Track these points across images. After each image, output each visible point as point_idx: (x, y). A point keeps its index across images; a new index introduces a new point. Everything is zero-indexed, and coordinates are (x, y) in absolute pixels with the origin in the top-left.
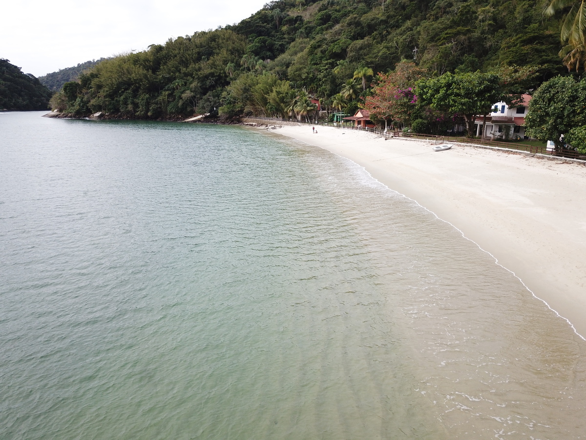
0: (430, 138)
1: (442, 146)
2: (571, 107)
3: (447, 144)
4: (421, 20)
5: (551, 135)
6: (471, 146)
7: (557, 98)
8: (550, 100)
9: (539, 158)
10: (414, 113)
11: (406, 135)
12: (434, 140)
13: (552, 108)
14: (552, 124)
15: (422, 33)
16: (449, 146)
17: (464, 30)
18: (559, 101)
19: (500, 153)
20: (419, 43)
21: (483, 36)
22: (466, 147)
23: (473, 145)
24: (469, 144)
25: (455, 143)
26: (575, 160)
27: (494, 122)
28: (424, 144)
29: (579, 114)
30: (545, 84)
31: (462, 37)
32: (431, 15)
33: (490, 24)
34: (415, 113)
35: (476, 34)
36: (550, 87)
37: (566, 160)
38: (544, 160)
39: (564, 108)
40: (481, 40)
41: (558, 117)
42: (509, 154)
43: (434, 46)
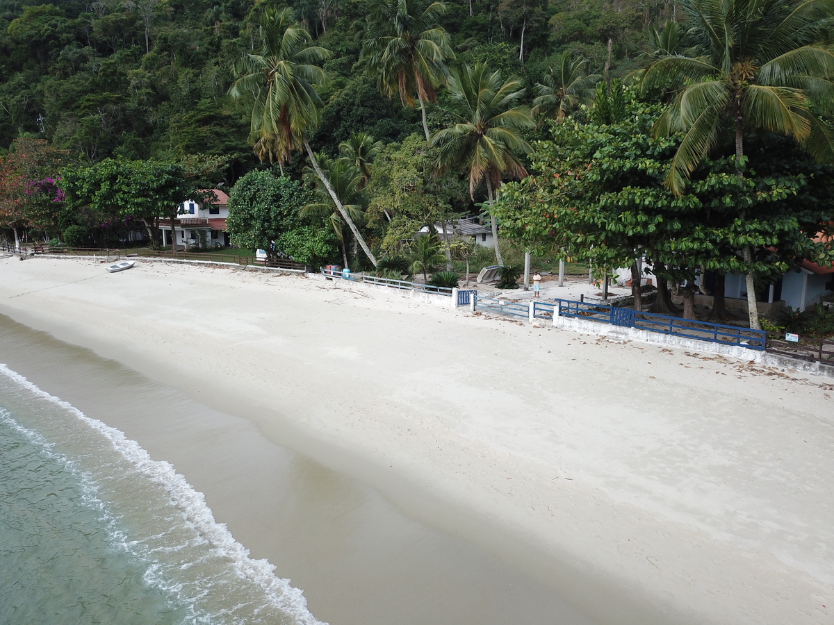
0: (98, 253)
1: (119, 264)
2: (277, 207)
3: (126, 259)
4: (41, 74)
5: (261, 242)
6: (161, 261)
7: (259, 197)
8: (252, 199)
9: (251, 271)
10: (63, 217)
11: (56, 251)
12: (104, 255)
13: (256, 209)
14: (259, 229)
15: (47, 94)
16: (131, 263)
17: (113, 97)
18: (262, 201)
19: (203, 268)
20: (45, 109)
21: (143, 108)
22: (154, 263)
23: (163, 259)
24: (157, 259)
25: (138, 258)
26: (292, 270)
27: (183, 226)
28: (90, 262)
29: (286, 216)
30: (241, 181)
31: (113, 107)
32: (55, 68)
33: (148, 93)
34: (66, 216)
35: (132, 104)
36: (249, 183)
37: (283, 271)
38: (258, 273)
39: (269, 210)
40: (140, 113)
41: (264, 221)
42: (214, 268)
43: (71, 116)
